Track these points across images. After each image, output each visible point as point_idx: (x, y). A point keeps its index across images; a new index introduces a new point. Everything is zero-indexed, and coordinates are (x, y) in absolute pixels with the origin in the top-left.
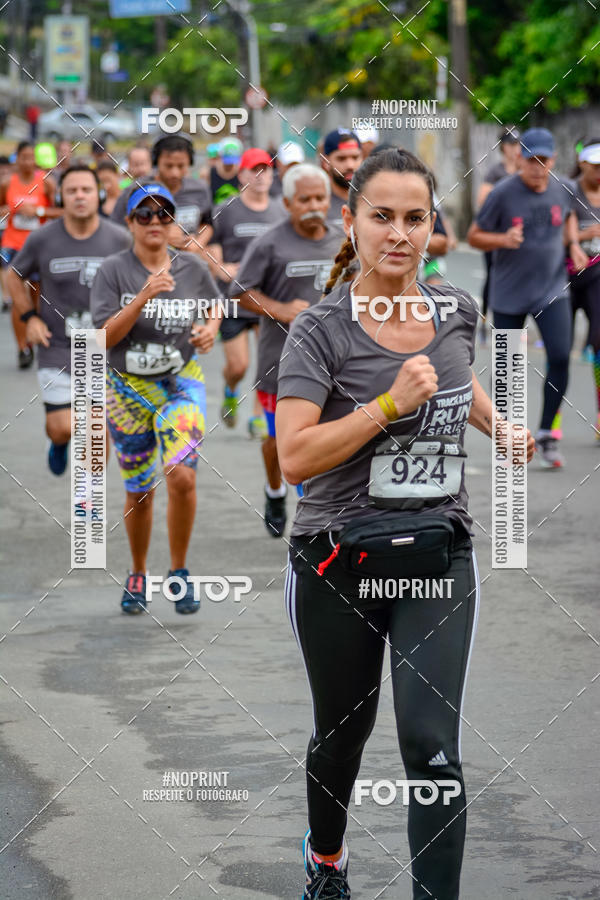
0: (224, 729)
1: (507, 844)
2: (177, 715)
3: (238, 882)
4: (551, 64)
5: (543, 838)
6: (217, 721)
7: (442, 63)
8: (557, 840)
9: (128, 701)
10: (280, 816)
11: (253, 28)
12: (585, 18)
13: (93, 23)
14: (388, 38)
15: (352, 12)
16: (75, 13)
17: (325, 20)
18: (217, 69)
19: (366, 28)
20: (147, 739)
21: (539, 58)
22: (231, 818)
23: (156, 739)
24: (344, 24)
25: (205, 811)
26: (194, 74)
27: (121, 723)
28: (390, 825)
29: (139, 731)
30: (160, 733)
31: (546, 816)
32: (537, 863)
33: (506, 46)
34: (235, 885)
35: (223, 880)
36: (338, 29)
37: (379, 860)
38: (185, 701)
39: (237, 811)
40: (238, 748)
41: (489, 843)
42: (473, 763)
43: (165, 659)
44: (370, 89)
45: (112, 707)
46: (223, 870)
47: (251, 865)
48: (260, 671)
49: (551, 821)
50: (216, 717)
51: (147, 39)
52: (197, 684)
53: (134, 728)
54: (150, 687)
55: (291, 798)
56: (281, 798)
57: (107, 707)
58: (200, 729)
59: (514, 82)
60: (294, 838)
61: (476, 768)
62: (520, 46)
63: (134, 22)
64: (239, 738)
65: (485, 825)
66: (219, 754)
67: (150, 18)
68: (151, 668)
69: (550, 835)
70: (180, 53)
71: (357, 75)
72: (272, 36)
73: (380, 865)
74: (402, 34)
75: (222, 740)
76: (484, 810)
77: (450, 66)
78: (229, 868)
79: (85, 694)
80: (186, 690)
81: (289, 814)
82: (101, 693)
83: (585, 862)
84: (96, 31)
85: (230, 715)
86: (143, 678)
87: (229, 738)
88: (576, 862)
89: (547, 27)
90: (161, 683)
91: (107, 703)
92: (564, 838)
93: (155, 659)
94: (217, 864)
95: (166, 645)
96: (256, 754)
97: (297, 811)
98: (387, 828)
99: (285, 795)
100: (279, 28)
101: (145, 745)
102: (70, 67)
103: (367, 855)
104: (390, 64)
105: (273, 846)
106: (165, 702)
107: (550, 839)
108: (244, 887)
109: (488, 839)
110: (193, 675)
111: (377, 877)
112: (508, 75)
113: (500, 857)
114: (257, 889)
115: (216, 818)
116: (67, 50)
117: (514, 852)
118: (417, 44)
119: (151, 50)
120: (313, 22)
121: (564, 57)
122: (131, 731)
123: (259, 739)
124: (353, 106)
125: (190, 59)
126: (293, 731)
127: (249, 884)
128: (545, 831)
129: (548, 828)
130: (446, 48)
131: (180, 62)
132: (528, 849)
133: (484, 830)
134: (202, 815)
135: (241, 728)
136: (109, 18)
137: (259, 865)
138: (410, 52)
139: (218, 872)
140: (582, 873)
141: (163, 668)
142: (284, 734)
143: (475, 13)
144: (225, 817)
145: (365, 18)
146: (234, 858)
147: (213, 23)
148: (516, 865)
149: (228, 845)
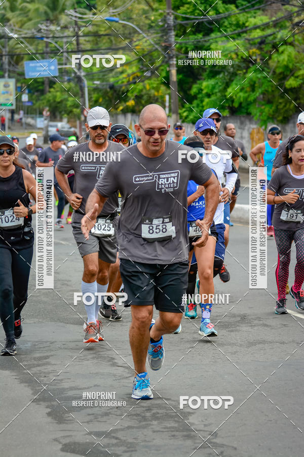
0: (66, 385)
1: (185, 433)
2: (45, 379)
3: (69, 451)
4: (213, 98)
5: (201, 430)
6: (63, 381)
7: (167, 97)
8: (206, 431)
9: (24, 373)
10: (88, 422)
11: (86, 83)
12: (227, 78)
13: (17, 81)
14: (145, 87)
15: (129, 76)
16: (10, 77)
17: (117, 79)
18: (71, 100)
19: (135, 83)
20: (32, 389)
21: (208, 96)
22: (67, 423)
23: (36, 390)
24: (125, 81)
25: (56, 420)
26: (61, 102)
27: (21, 383)
28: (135, 425)
29: (28, 386)
30: (38, 387)
31: (202, 421)
32: (198, 441)
33: (194, 90)
34: (67, 452)
35: (63, 450)
36: (123, 82)
37: (130, 440)
38: (49, 373)
39: (70, 420)
40: (71, 393)
41: (177, 433)
42: (172, 399)
43: (41, 355)
44: (137, 108)
45: (17, 376)
46: (63, 445)
47: (75, 443)
48: (83, 360)
49: (204, 423)
50: (62, 380)
51: (41, 88)
52: (54, 366)
53: (27, 385)
54: (34, 367)
55: (93, 414)
56: (89, 415)
57: (16, 376)
58: (55, 385)
59: (198, 106)
60: (94, 432)
61: (174, 401)
62: (201, 90)
63: (35, 80)
64: (71, 389)
65: (176, 425)
66: (63, 396)
67: (42, 78)
68: (35, 359)
69: (203, 429)
70: (55, 94)
71: (131, 103)
72: (95, 86)
73: (131, 443)
74: (149, 85)
75: (64, 389)
76: (176, 419)
77: (170, 98)
78: (65, 445)
79: (6, 370)
80: (50, 368)
81: (92, 421)
82: (13, 370)
83: (217, 441)
84: (19, 85)
85: (68, 379)
86: (31, 363)
87: (67, 389)
88: (214, 440)
89: (212, 82)
90: (39, 365)
91: (15, 374)
92: (209, 430)
93: (37, 355)
94: (60, 443)
95: (42, 349)
96: (78, 396)
97: (95, 420)
98: (134, 427)
99: (90, 413)
100: (97, 82)
101: (31, 392)
102: (8, 99)
103: (125, 438)
104: (145, 97)
105: (85, 435)
106: (40, 373)
107: (204, 431)
108: (72, 453)
109: (177, 431)
110: (53, 362)
111: (129, 448)
112: (195, 102)
113: (182, 439)
114: (77, 453)
115: (60, 423)
116: (7, 92)
117: (189, 437)
118: (157, 89)
119: (42, 92)
120: (112, 80)
121: (219, 94)
122: (25, 386)
123: (80, 389)
124: (129, 116)
125: (59, 96)
126: (95, 386)
127: (73, 451)
128: (202, 427)
129: (203, 426)
130: (169, 91)
131: (55, 97)
132: (194, 435)
133: (176, 427)
134: (55, 421)
135: (73, 385)
136: (25, 79)
137: (79, 444)
138: (153, 92)
139: (60, 446)
140: (216, 445)
141: (40, 359)
142: (91, 387)
143: (181, 76)
144: (64, 423)
145: (134, 78)
146: (67, 441)
147: (69, 81)
148: (189, 442)
149: (65, 435)
